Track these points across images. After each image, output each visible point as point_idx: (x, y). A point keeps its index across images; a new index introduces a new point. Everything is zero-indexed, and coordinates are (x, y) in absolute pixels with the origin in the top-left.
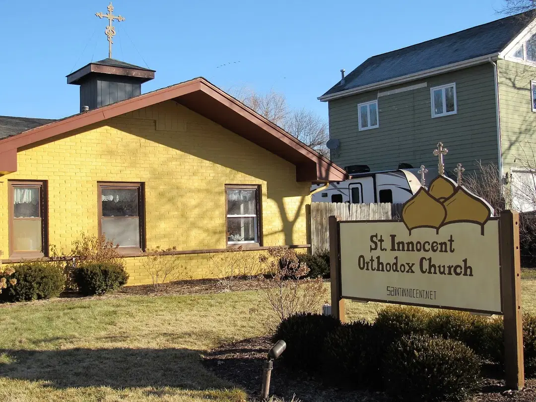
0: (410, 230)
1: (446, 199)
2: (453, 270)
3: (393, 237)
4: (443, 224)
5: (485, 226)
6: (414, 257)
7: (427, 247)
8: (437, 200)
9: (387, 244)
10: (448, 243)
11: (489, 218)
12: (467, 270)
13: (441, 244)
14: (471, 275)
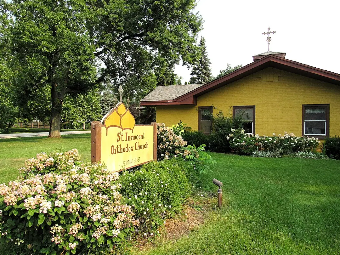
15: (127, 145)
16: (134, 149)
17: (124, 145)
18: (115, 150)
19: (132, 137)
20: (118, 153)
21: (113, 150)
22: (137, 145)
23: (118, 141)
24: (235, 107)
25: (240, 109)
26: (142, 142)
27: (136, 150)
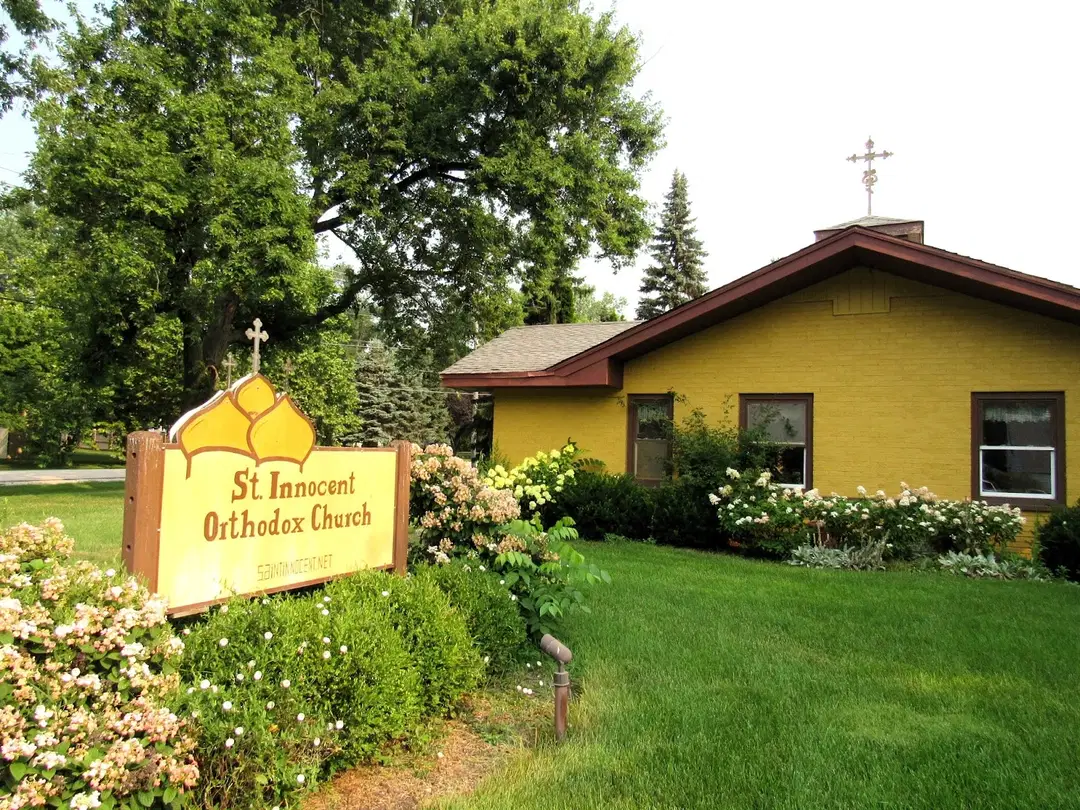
15: (277, 512)
16: (306, 525)
17: (261, 510)
18: (220, 529)
19: (298, 486)
20: (233, 537)
21: (213, 527)
22: (320, 513)
23: (235, 498)
24: (746, 399)
25: (765, 405)
26: (339, 505)
27: (315, 529)
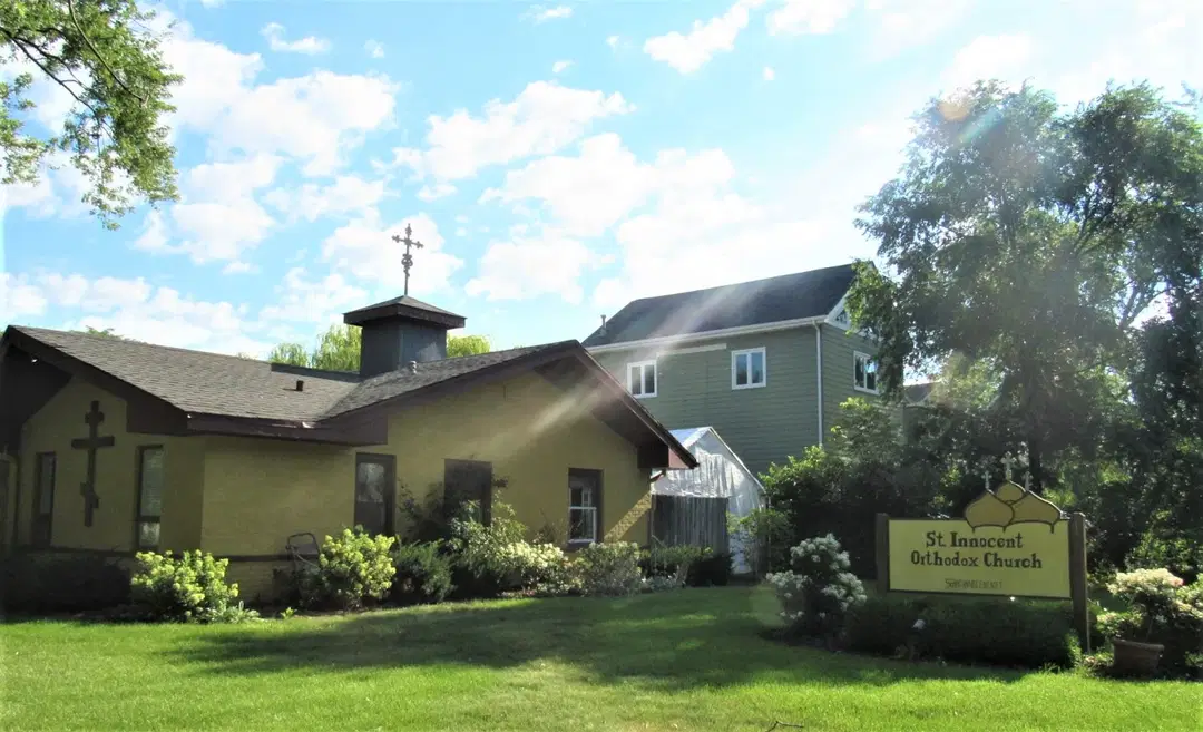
0: (974, 528)
1: (1015, 502)
2: (1020, 563)
3: (954, 535)
4: (1010, 523)
5: (1055, 527)
6: (979, 552)
7: (992, 543)
8: (1005, 503)
9: (947, 540)
10: (1016, 540)
11: (1059, 519)
12: (1036, 563)
13: (1008, 541)
14: (1040, 567)
